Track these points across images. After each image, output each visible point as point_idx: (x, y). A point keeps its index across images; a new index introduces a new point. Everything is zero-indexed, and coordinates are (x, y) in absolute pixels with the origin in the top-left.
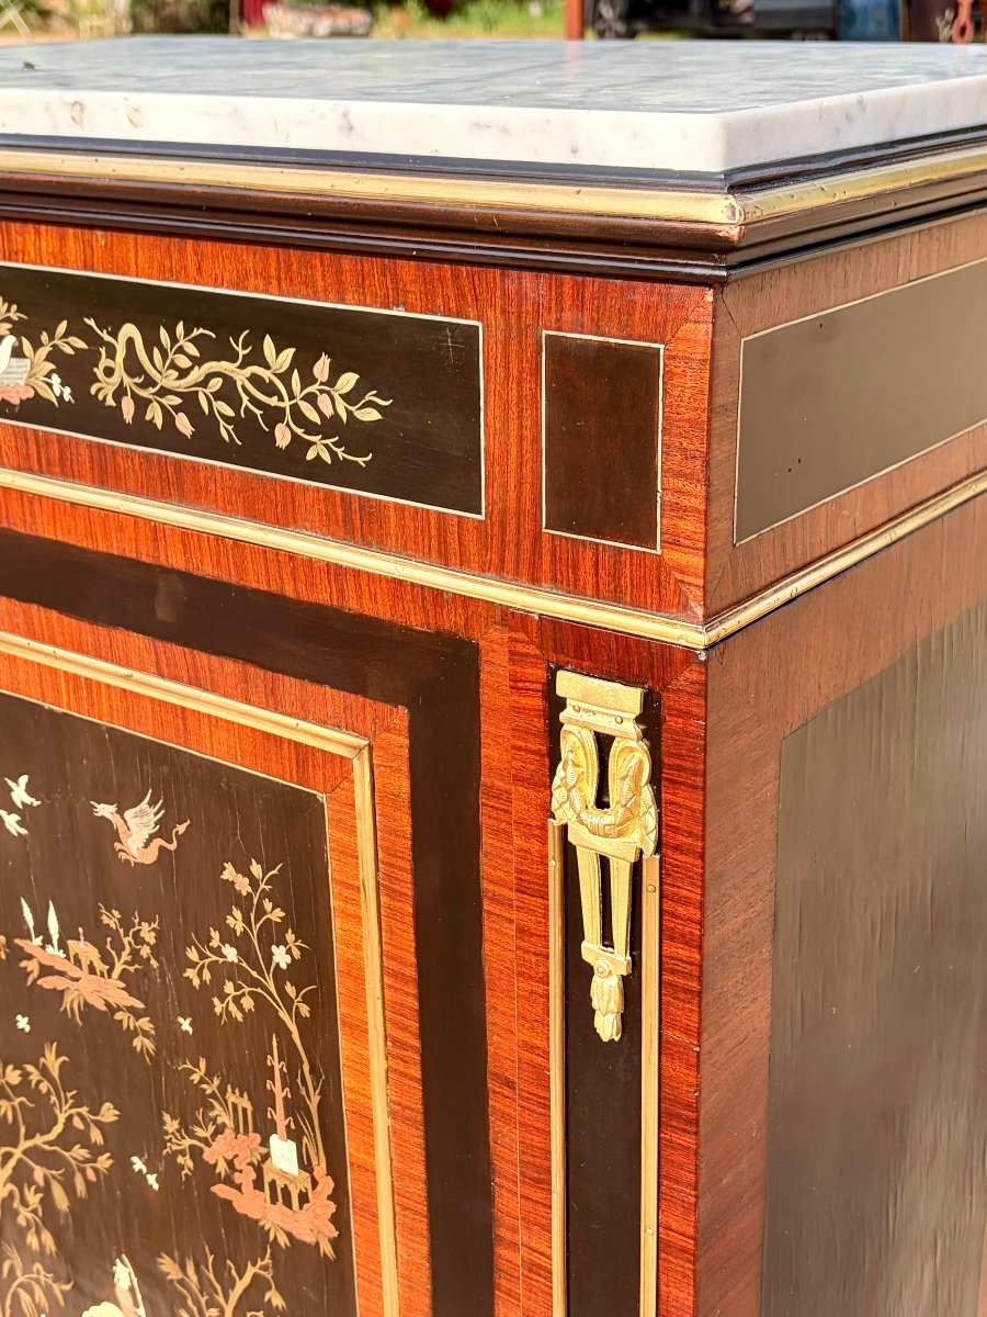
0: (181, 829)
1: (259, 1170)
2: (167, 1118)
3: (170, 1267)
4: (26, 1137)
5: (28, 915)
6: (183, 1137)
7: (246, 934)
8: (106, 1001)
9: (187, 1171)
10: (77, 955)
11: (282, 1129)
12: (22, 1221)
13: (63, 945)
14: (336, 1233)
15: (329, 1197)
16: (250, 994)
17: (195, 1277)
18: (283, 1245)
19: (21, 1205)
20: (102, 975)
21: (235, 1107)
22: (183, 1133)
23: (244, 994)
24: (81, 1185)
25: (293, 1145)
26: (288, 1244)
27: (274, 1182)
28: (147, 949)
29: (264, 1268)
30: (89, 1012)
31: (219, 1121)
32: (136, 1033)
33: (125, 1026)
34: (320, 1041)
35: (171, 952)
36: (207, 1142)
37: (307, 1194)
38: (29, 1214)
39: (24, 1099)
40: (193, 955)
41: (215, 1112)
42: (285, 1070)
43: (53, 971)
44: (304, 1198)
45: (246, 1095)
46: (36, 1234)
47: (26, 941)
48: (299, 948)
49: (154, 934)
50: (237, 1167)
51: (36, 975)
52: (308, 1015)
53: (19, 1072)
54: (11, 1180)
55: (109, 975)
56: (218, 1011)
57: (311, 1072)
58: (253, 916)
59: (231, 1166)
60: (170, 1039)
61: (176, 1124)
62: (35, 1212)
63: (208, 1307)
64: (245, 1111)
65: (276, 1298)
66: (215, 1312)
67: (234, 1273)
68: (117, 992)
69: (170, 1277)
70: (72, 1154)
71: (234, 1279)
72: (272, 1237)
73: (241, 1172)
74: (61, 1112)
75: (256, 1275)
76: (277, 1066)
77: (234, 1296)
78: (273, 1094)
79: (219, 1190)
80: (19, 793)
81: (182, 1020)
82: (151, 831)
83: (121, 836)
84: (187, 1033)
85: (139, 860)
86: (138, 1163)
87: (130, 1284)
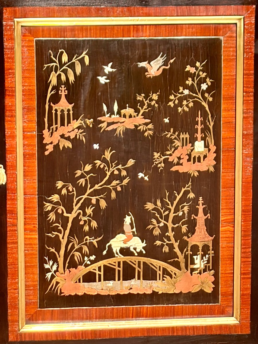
0: (172, 61)
1: (190, 155)
2: (155, 154)
3: (150, 206)
4: (90, 189)
5: (105, 108)
6: (161, 157)
7: (192, 84)
8: (134, 125)
9: (161, 168)
10: (125, 114)
11: (199, 138)
12: (82, 223)
13: (119, 113)
14: (215, 163)
15: (214, 153)
16: (192, 101)
17: (160, 204)
18: (196, 176)
19: (83, 216)
20: (134, 117)
21: (183, 138)
22: (161, 156)
23: (190, 102)
24: (113, 195)
25: (203, 142)
26: (198, 174)
27: (195, 156)
28: (154, 102)
29: (188, 187)
30: (127, 131)
31: (176, 146)
32: (146, 130)
33: (142, 130)
34: (215, 107)
35: (163, 99)
36: (170, 155)
37: (206, 155)
38: (86, 218)
39: (92, 174)
40: (172, 97)
41: (175, 143)
42: (202, 120)
43: (113, 123)
44: (205, 157)
45: (187, 133)
46: (88, 225)
47: (102, 117)
48: (210, 82)
49: (157, 96)
50: (182, 157)
51: (105, 127)
52: (212, 100)
53: (91, 165)
54: (79, 209)
55: (137, 115)
56: (179, 111)
57: (211, 117)
58: (195, 78)
59: (179, 158)
60: (159, 128)
61: (159, 154)
62: (90, 216)
63: (164, 212)
64: (186, 138)
65: (192, 195)
66: (167, 213)
67: (176, 194)
68: (140, 120)
69: (149, 210)
70: (111, 185)
71: (176, 197)
72: (192, 175)
73: (183, 159)
74: (109, 172)
75: (185, 191)
76: (199, 119)
77: (175, 203)
78: (197, 129)
79: (174, 169)
80: (108, 69)
81: (165, 119)
82: (160, 65)
83: (149, 70)
84: (167, 123)
85: (155, 75)
86: (141, 175)
87: (130, 222)
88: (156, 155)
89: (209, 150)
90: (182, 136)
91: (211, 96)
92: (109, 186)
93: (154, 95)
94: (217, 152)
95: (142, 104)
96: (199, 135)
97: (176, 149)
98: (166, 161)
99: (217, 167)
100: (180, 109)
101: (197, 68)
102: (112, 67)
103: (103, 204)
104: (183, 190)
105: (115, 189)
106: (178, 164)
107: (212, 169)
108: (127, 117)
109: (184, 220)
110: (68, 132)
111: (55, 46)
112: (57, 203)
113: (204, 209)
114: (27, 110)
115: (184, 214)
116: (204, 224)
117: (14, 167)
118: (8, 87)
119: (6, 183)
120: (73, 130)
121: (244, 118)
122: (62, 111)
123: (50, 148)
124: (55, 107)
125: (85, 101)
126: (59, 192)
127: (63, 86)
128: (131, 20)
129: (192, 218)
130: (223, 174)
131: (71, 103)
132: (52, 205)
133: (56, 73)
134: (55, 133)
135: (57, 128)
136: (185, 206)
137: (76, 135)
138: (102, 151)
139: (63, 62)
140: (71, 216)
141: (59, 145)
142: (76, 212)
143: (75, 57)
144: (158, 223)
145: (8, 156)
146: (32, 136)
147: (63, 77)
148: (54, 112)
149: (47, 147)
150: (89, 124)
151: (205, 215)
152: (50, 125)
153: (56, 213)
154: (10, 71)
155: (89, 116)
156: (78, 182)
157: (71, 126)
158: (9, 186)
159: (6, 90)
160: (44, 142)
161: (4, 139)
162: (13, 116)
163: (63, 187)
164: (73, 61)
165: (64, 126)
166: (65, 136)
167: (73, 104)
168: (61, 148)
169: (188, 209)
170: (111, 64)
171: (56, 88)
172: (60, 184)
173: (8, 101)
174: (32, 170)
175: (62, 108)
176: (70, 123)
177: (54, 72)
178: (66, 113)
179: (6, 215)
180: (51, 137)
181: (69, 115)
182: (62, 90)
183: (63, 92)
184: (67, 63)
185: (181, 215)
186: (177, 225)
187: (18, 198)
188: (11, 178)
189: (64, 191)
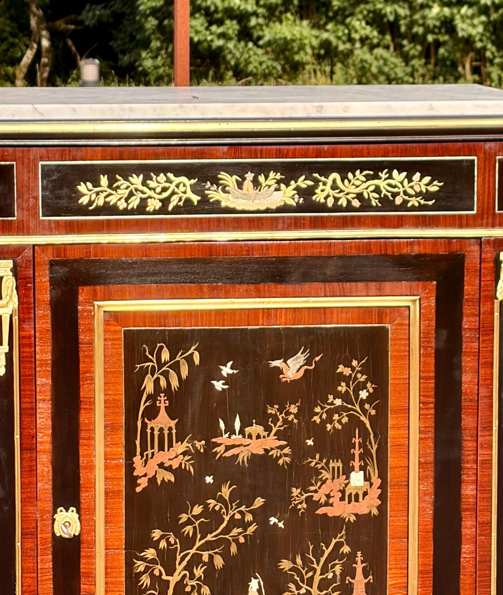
0: (317, 359)
1: (343, 492)
2: (294, 490)
3: (285, 565)
4: (200, 540)
5: (222, 425)
6: (302, 495)
7: (347, 391)
8: (264, 449)
9: (302, 510)
10: (250, 433)
11: (357, 467)
12: (188, 589)
13: (242, 432)
14: (380, 502)
15: (378, 488)
16: (346, 416)
17: (301, 562)
18: (352, 521)
19: (190, 580)
20: (264, 437)
21: (333, 468)
22: (303, 493)
23: (343, 417)
24: (234, 549)
25: (362, 473)
26: (355, 519)
27: (351, 494)
28: (292, 416)
29: (341, 538)
30: (253, 458)
31: (324, 478)
32: (281, 456)
33: (274, 456)
34: (380, 423)
35: (306, 413)
36: (316, 491)
37: (367, 491)
38: (194, 583)
39: (203, 519)
40: (318, 410)
41: (323, 475)
42: (361, 441)
43: (234, 446)
44: (365, 494)
45: (340, 461)
46: (197, 591)
47: (218, 438)
48: (373, 388)
49: (297, 408)
50: (332, 495)
51: (222, 452)
52: (375, 414)
53: (202, 506)
54: (185, 569)
55: (268, 436)
56: (328, 429)
57: (374, 437)
58: (351, 383)
59: (328, 496)
60: (300, 452)
61: (299, 490)
62: (199, 579)
63: (306, 573)
64: (338, 468)
65: (346, 549)
66: (310, 574)
67: (324, 548)
68: (272, 442)
69: (285, 570)
70: (230, 535)
71: (324, 551)
72: (347, 520)
73: (333, 497)
74: (227, 516)
75: (336, 543)
76: (357, 441)
77: (323, 560)
78: (354, 454)
79: (320, 511)
80: (226, 370)
81: (308, 441)
82: (301, 364)
83: (284, 372)
84: (311, 445)
85: (293, 379)
86: (273, 520)
87: (258, 588)
88: (295, 492)
89: (371, 484)
90: (331, 465)
91: (373, 409)
92: (227, 536)
93: (293, 406)
94: (383, 487)
95: (275, 420)
96: (357, 463)
97: (324, 482)
98: (309, 500)
99: (382, 508)
100: (329, 427)
101: (353, 369)
102: (232, 368)
103: (219, 562)
104: (334, 541)
105: (236, 541)
106: (327, 504)
107: (375, 512)
108: (254, 437)
109: (335, 585)
110: (170, 459)
111: (152, 339)
112: (153, 561)
113: (363, 568)
114: (110, 428)
115: (335, 575)
116: (364, 590)
117: (92, 510)
118: (84, 397)
119: (79, 534)
120: (176, 457)
121: (420, 439)
122: (161, 430)
123: (143, 483)
124: (150, 424)
125: (194, 415)
126: (155, 545)
127: (162, 395)
128: (260, 302)
129: (347, 582)
130: (391, 518)
131: (173, 419)
132: (146, 564)
133: (153, 377)
134: (150, 461)
135: (153, 454)
136: (336, 564)
137: (181, 464)
138: (217, 486)
139: (163, 361)
140: (173, 580)
141: (156, 478)
142: (180, 573)
143: (180, 354)
144: (297, 590)
145: (83, 495)
146: (118, 466)
147: (163, 383)
148: (149, 431)
149: (139, 481)
150: (199, 448)
151: (366, 578)
152: (144, 448)
153: (152, 575)
154: (88, 375)
155: (199, 437)
156: (183, 530)
157: (172, 450)
158: (84, 537)
159: (81, 401)
160: (135, 474)
161: (78, 471)
162: (91, 438)
163: (162, 537)
164: (177, 359)
165: (164, 451)
166: (165, 465)
167: (177, 420)
168: (159, 483)
169: (341, 569)
170: (231, 363)
171: (153, 397)
172: (157, 534)
173: (83, 418)
174: (117, 514)
175: (160, 426)
176: (172, 447)
177: (149, 375)
178: (166, 432)
179: (79, 579)
180: (145, 466)
181: (170, 435)
182: (160, 401)
183: (163, 402)
184: (168, 362)
185: (331, 577)
186: (325, 592)
187: (97, 555)
188: (88, 526)
189: (163, 544)
